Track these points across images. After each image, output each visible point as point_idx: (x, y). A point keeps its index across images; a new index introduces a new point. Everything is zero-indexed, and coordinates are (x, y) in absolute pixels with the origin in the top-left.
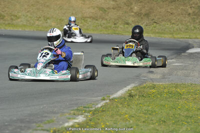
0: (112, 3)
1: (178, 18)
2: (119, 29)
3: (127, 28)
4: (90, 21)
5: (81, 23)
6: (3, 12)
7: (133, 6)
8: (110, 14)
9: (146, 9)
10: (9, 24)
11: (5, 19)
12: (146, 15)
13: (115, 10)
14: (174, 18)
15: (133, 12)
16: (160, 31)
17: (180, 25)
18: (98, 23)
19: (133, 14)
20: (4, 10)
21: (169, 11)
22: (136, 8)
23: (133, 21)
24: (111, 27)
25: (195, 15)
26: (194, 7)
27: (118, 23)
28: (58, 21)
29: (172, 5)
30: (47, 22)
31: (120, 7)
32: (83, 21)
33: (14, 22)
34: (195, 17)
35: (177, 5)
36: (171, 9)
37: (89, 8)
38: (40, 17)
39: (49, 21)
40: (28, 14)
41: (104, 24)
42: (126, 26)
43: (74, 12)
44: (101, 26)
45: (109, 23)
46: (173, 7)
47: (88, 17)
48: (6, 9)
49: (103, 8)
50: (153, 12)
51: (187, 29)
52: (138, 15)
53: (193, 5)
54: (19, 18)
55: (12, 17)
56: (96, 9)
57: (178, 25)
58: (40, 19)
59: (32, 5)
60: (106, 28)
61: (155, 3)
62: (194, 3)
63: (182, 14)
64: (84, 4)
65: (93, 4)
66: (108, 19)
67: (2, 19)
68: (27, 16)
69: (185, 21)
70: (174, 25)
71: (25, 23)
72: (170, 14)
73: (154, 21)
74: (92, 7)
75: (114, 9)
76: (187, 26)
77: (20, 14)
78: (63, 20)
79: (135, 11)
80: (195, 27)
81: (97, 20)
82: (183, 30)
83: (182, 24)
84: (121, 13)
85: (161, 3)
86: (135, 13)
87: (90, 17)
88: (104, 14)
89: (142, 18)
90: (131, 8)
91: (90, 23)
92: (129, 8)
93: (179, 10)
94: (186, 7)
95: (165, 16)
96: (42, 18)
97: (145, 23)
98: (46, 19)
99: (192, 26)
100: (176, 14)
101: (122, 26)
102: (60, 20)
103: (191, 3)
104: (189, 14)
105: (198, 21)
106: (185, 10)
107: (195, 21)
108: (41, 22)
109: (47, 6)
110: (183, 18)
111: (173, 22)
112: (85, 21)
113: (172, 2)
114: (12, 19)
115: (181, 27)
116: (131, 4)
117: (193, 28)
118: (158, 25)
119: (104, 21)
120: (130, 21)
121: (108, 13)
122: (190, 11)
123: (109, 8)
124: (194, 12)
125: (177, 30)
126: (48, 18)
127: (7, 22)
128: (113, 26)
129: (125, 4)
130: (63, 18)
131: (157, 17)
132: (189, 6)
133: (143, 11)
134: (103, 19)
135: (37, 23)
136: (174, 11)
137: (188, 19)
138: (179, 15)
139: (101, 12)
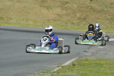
0: (65, 12)
1: (102, 21)
2: (69, 27)
3: (73, 26)
4: (52, 22)
5: (47, 23)
6: (3, 16)
7: (76, 14)
8: (63, 18)
9: (84, 15)
10: (6, 22)
11: (4, 19)
12: (84, 19)
13: (67, 16)
14: (100, 21)
15: (76, 17)
17: (103, 25)
18: (56, 23)
19: (76, 18)
20: (3, 15)
21: (97, 17)
22: (78, 15)
23: (76, 22)
24: (64, 25)
25: (111, 20)
26: (111, 15)
27: (68, 23)
28: (34, 21)
29: (99, 14)
30: (28, 22)
31: (69, 14)
32: (48, 22)
33: (9, 21)
34: (112, 21)
35: (102, 14)
36: (98, 16)
37: (52, 14)
38: (24, 19)
39: (29, 21)
40: (17, 17)
41: (60, 23)
42: (72, 25)
43: (43, 17)
44: (59, 25)
45: (63, 23)
47: (51, 20)
48: (5, 14)
49: (59, 15)
50: (88, 18)
51: (107, 28)
52: (79, 19)
53: (111, 14)
54: (12, 19)
55: (8, 19)
56: (56, 15)
57: (102, 25)
58: (24, 20)
59: (20, 12)
60: (61, 26)
61: (89, 12)
62: (111, 13)
63: (104, 19)
64: (49, 12)
65: (54, 12)
66: (62, 21)
67: (2, 19)
68: (17, 18)
69: (106, 23)
71: (15, 22)
72: (97, 19)
73: (88, 22)
74: (53, 14)
75: (65, 15)
76: (107, 26)
77: (13, 17)
78: (37, 21)
79: (77, 17)
80: (111, 27)
81: (56, 21)
82: (104, 28)
83: (104, 25)
84: (70, 17)
85: (93, 12)
86: (78, 18)
87: (52, 20)
88: (60, 18)
89: (81, 21)
90: (76, 15)
91: (52, 23)
92: (74, 15)
93: (103, 17)
94: (107, 15)
95: (95, 20)
96: (25, 20)
97: (83, 24)
98: (27, 20)
99: (110, 26)
100: (101, 19)
101: (70, 25)
102: (35, 21)
103: (109, 13)
104: (108, 19)
105: (113, 23)
106: (106, 17)
107: (111, 23)
108: (24, 22)
109: (28, 13)
110: (104, 21)
112: (49, 22)
113: (98, 12)
114: (8, 20)
115: (103, 26)
116: (76, 13)
117: (110, 27)
119: (60, 22)
120: (75, 23)
121: (62, 17)
122: (109, 17)
123: (63, 15)
124: (111, 18)
126: (28, 20)
127: (5, 22)
128: (65, 25)
129: (72, 12)
130: (37, 20)
131: (90, 20)
132: (108, 15)
133: (82, 17)
134: (59, 21)
135: (22, 22)
136: (100, 17)
137: (107, 22)
138: (102, 19)
139: (59, 17)
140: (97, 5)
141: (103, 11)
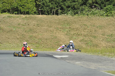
14: (10, 40)
16: (4, 47)
34: (21, 40)
35: (11, 34)
46: (9, 35)
51: (18, 46)
53: (20, 34)
57: (13, 44)
70: (10, 44)
72: (8, 38)
83: (15, 44)
85: (2, 33)
93: (12, 36)
94: (16, 34)
95: (5, 40)
103: (18, 33)
104: (18, 39)
106: (15, 37)
107: (21, 42)
110: (15, 41)
111: (10, 43)
113: (8, 32)
117: (21, 46)
118: (2, 44)
122: (18, 37)
124: (20, 37)
125: (12, 46)
136: (10, 37)
137: (18, 41)
138: (12, 39)
140: (5, 26)
141: (12, 31)
